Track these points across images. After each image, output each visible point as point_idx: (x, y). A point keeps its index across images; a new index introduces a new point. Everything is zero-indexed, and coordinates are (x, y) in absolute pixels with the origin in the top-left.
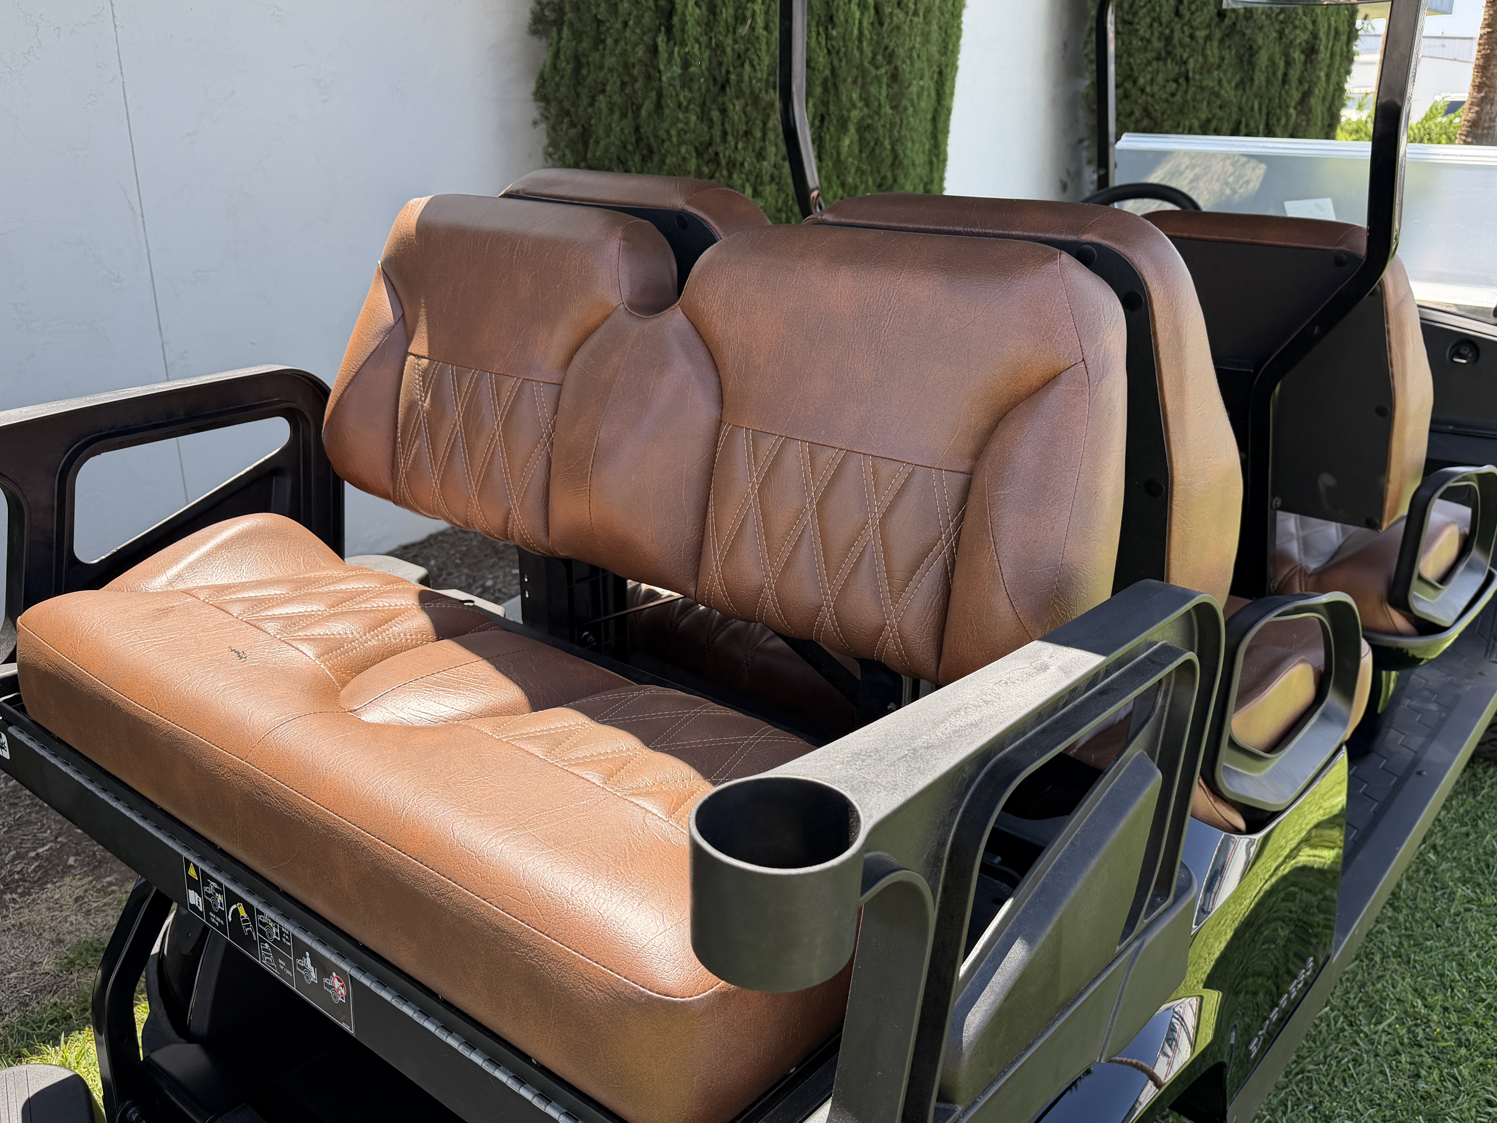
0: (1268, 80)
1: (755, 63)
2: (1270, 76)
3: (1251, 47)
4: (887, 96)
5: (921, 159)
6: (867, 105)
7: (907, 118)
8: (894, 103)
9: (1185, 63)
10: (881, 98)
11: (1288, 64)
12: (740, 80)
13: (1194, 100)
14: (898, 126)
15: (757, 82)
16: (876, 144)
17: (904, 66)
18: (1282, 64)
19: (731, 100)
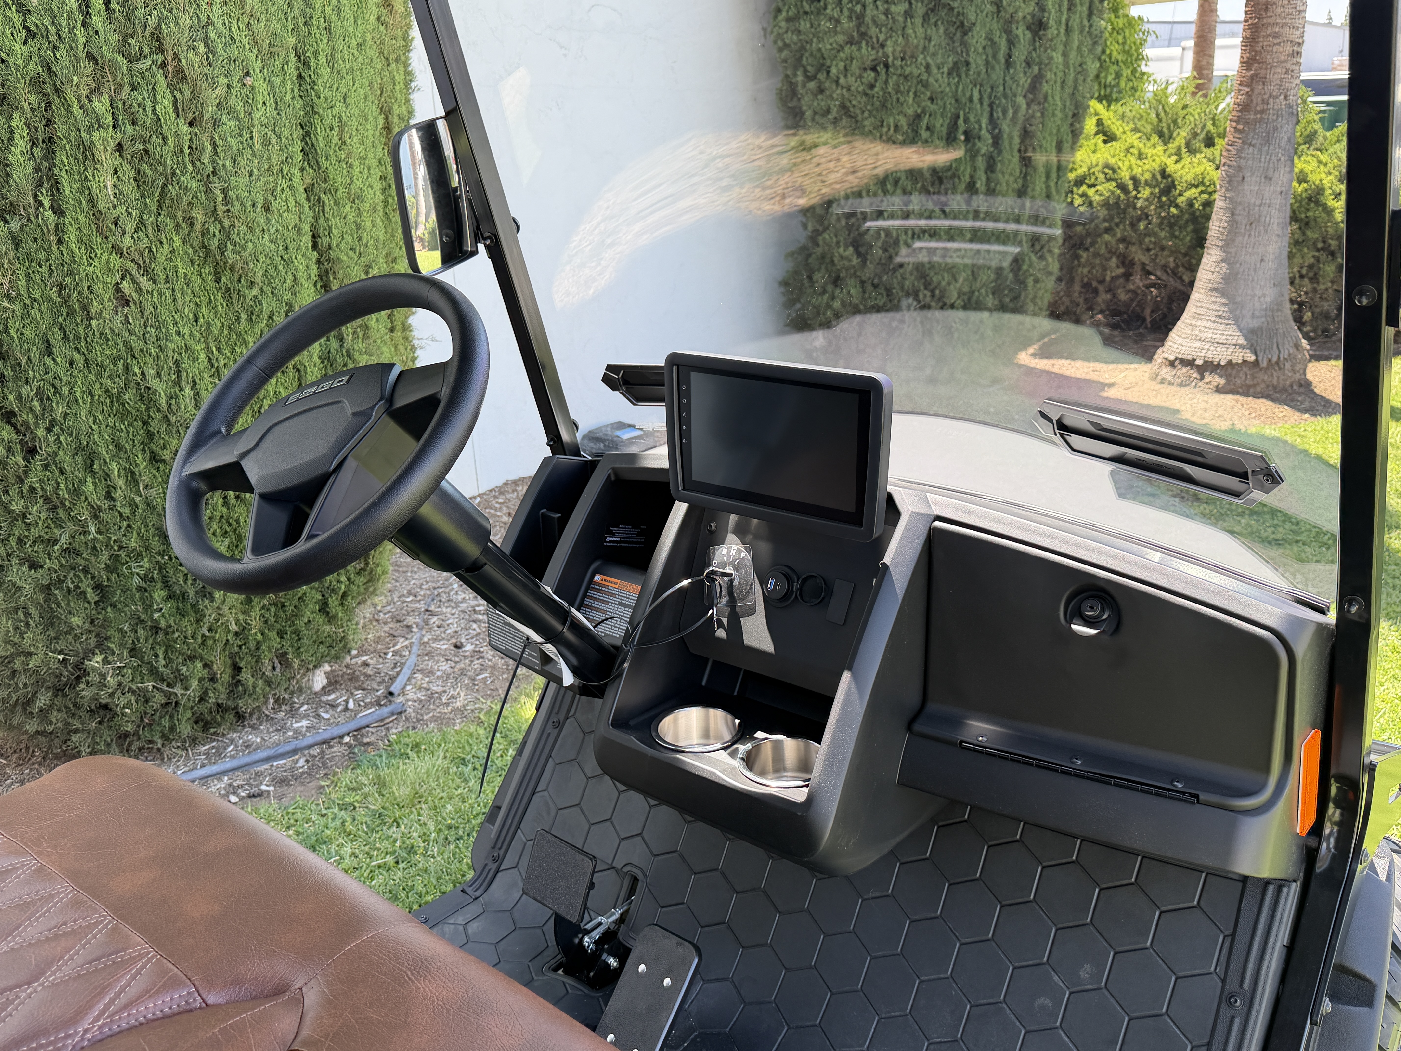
0: (987, 62)
2: (990, 59)
3: (962, 24)
6: (133, 121)
9: (883, 46)
10: (159, 107)
11: (1011, 43)
13: (898, 91)
18: (1003, 44)
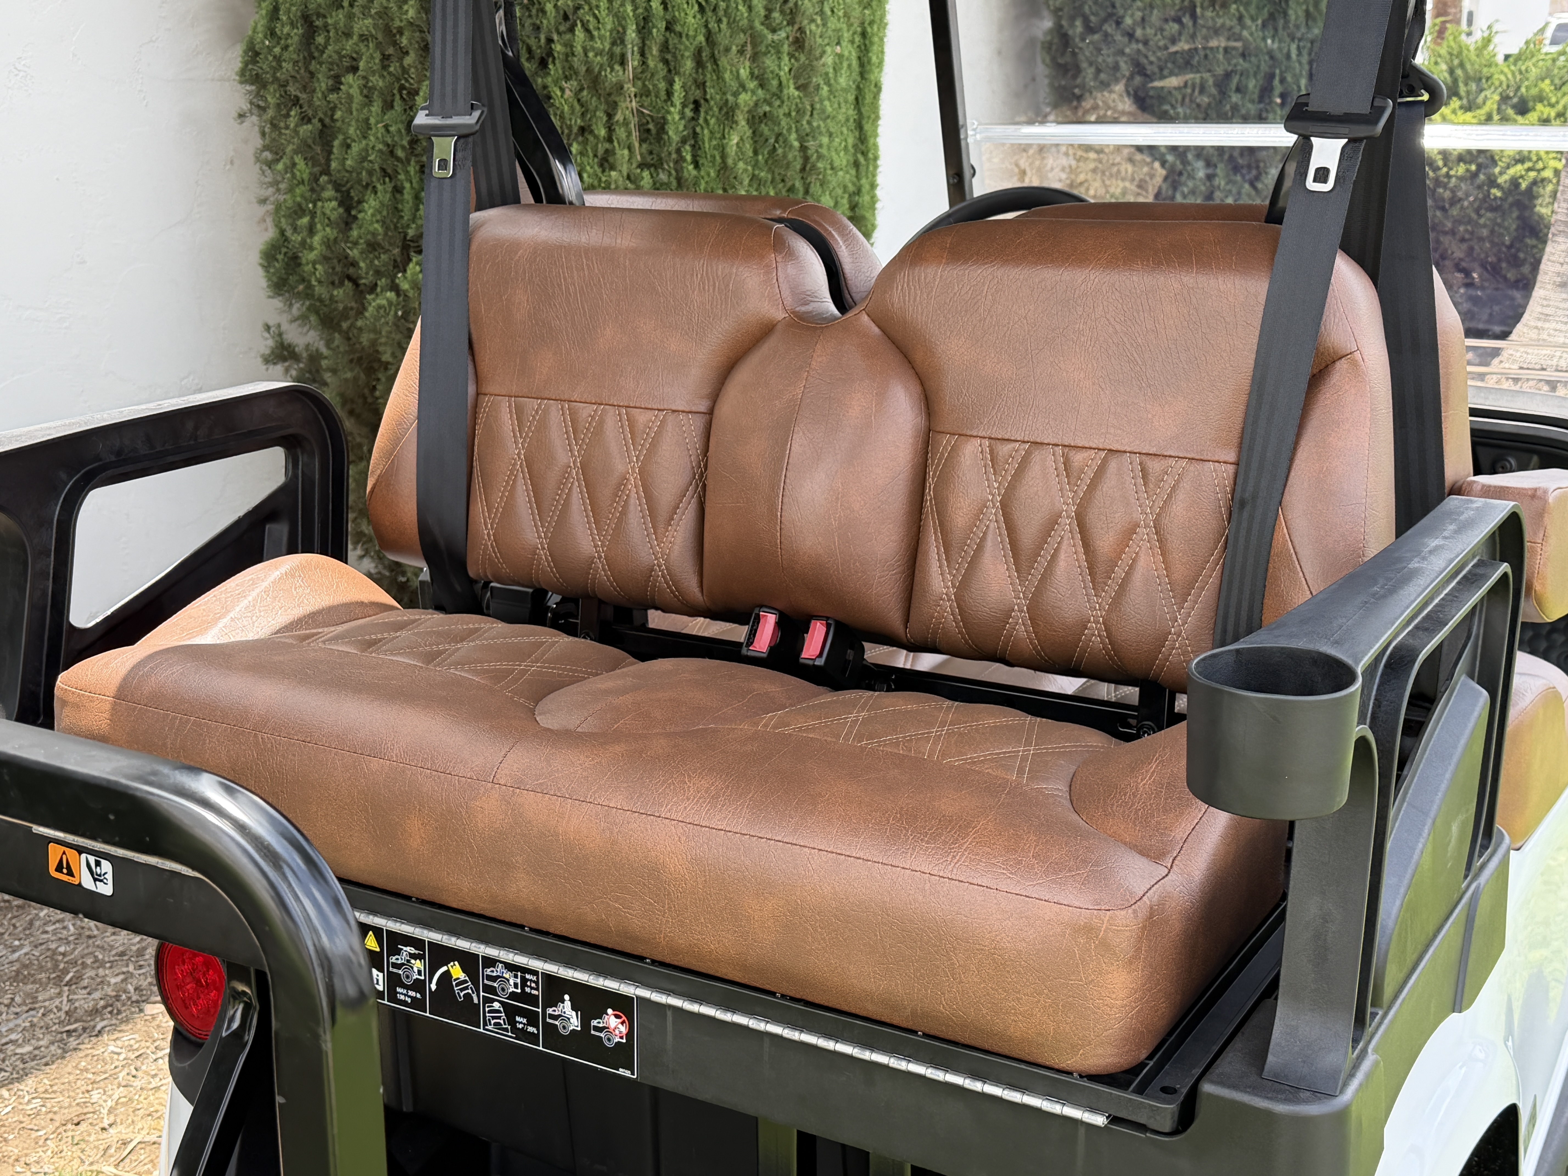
1: (591, 27)
4: (790, 70)
5: (842, 160)
6: (762, 86)
7: (821, 101)
8: (801, 81)
10: (782, 73)
12: (570, 54)
14: (809, 113)
15: (596, 55)
16: (777, 141)
17: (813, 27)
19: (556, 82)
